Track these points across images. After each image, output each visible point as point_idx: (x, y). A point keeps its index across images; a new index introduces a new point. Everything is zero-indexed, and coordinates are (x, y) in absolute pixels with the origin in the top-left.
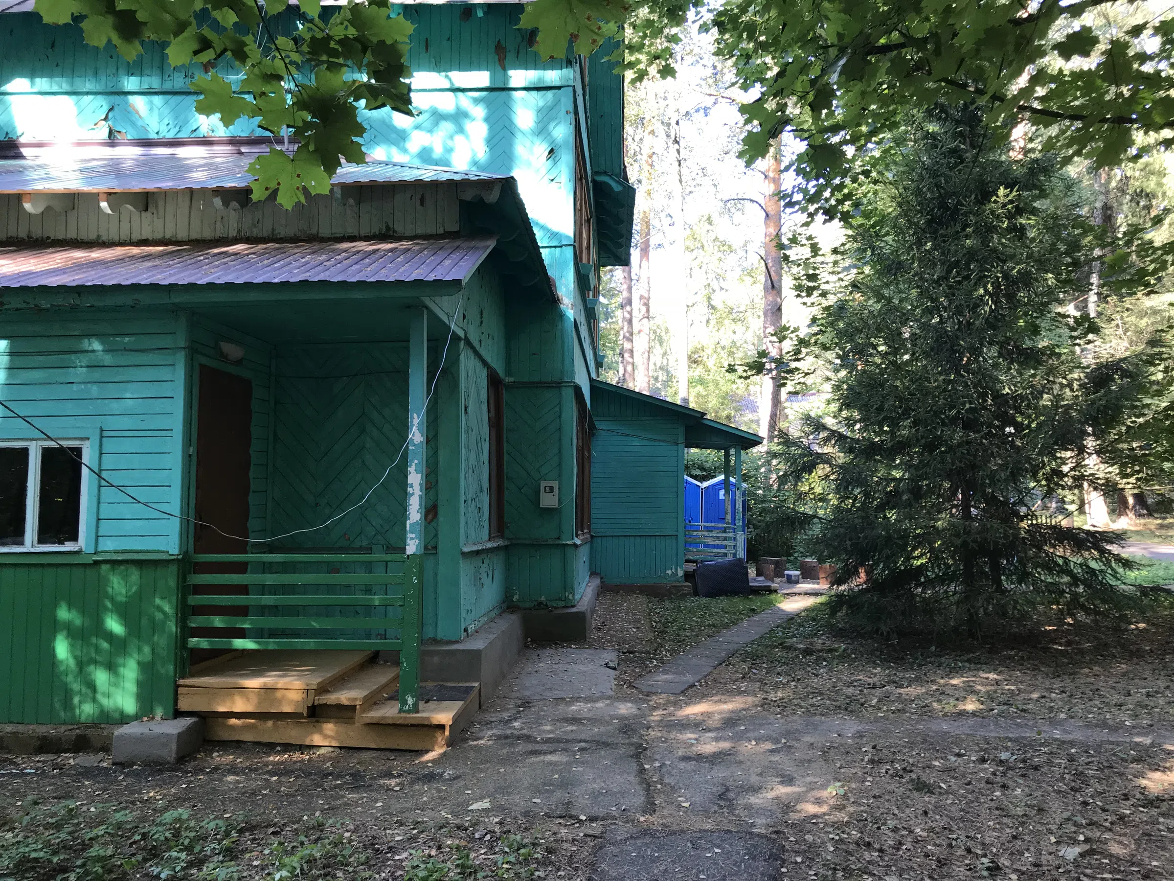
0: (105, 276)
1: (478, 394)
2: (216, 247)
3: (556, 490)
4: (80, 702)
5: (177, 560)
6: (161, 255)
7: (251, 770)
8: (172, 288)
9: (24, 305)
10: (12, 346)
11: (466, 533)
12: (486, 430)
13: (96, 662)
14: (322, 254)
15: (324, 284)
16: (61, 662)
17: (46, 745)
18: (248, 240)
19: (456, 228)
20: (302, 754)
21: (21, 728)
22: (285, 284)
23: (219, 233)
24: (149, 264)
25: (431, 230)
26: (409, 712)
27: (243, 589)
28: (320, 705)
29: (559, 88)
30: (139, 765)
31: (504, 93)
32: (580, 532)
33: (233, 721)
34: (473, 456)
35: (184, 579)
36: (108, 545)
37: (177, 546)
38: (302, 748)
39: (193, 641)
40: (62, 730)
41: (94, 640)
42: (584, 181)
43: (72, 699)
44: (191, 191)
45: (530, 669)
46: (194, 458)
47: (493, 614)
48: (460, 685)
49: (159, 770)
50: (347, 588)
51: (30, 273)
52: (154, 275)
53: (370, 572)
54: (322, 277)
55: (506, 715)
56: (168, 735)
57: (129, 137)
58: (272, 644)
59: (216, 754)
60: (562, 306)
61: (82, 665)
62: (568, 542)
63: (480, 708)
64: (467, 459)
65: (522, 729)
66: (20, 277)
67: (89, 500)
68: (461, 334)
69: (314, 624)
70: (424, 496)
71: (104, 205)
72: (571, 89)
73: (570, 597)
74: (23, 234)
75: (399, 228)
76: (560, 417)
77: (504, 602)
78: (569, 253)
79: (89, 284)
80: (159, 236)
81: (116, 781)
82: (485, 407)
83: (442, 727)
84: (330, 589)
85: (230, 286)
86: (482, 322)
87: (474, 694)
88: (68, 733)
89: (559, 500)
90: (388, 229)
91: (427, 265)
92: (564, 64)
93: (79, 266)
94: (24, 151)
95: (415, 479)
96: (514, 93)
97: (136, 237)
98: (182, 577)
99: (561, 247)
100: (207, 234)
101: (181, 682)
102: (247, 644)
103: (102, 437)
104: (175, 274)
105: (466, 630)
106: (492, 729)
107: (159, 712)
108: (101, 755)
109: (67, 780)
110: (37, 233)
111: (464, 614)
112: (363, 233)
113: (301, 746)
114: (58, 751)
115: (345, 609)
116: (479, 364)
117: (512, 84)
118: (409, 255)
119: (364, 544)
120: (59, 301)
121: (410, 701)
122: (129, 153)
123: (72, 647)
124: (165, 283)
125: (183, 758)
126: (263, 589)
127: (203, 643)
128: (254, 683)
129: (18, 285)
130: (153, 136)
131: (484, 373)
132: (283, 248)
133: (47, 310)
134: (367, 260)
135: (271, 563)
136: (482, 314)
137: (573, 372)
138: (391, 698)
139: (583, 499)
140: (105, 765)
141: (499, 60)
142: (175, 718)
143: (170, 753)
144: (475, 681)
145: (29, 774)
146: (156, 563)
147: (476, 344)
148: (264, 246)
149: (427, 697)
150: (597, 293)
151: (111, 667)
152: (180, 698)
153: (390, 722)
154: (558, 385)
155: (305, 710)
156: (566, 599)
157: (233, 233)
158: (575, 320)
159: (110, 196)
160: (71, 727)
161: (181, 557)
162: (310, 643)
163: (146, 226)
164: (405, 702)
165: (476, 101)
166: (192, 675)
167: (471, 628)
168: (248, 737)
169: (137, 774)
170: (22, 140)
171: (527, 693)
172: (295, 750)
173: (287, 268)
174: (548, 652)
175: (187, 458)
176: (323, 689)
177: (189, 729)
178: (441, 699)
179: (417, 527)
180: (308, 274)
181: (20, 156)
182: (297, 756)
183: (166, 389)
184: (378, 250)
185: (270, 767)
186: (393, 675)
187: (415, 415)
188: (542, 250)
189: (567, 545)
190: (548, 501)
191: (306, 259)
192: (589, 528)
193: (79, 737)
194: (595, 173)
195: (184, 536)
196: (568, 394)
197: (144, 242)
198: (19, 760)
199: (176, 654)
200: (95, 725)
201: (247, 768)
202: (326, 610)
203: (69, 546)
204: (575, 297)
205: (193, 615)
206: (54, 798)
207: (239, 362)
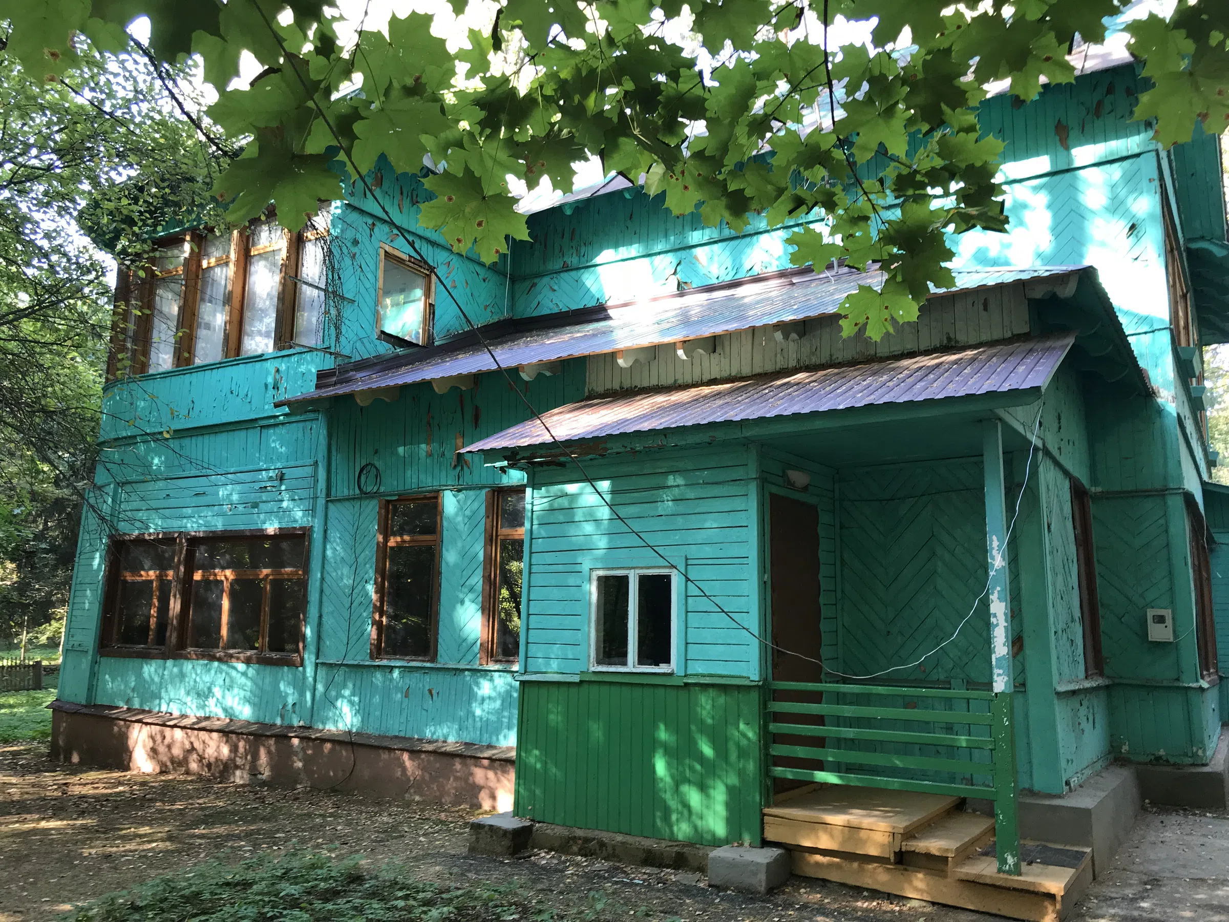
0: (686, 416)
1: (1061, 510)
2: (778, 379)
3: (1169, 621)
4: (677, 820)
5: (757, 686)
6: (730, 392)
7: (840, 913)
8: (744, 423)
9: (622, 450)
10: (613, 485)
11: (1058, 669)
12: (1072, 549)
13: (689, 782)
14: (883, 374)
15: (890, 406)
16: (661, 779)
17: (650, 859)
18: (808, 368)
19: (1026, 329)
20: (891, 903)
21: (629, 839)
22: (851, 409)
23: (780, 363)
24: (721, 402)
25: (997, 335)
26: (1009, 872)
27: (819, 720)
28: (908, 852)
29: (1138, 155)
30: (733, 891)
31: (1068, 175)
32: (1205, 673)
33: (819, 858)
34: (1060, 579)
35: (765, 707)
36: (698, 668)
37: (757, 672)
38: (890, 897)
39: (779, 771)
40: (663, 845)
41: (687, 761)
42: (1176, 253)
43: (670, 816)
44: (753, 329)
45: (1153, 839)
46: (769, 583)
47: (1098, 766)
48: (1067, 848)
49: (751, 898)
50: (925, 726)
51: (625, 421)
52: (726, 413)
53: (951, 709)
54: (886, 399)
55: (1129, 892)
56: (758, 863)
57: (694, 286)
58: (854, 779)
59: (802, 890)
60: (1159, 400)
61: (677, 784)
62: (1191, 685)
63: (1094, 879)
64: (1054, 585)
65: (1152, 911)
66: (619, 424)
67: (678, 626)
68: (1040, 445)
69: (897, 762)
70: (1010, 628)
71: (680, 353)
72: (1154, 153)
73: (1200, 753)
74: (616, 386)
75: (962, 338)
76: (1166, 531)
77: (1110, 753)
78: (1165, 337)
79: (673, 426)
80: (725, 374)
81: (713, 903)
82: (1069, 524)
83: (1051, 897)
84: (908, 724)
85: (796, 416)
86: (1060, 428)
87: (1087, 861)
88: (668, 849)
89: (1174, 631)
90: (949, 339)
91: (999, 373)
92: (1142, 128)
93: (663, 410)
94: (610, 312)
95: (998, 608)
96: (1081, 172)
97: (706, 377)
98: (764, 704)
99: (1153, 332)
100: (769, 368)
101: (766, 811)
102: (831, 778)
103: (687, 565)
104: (744, 410)
105: (1068, 783)
106: (1114, 907)
107: (747, 839)
108: (698, 875)
109: (670, 895)
110: (627, 384)
111: (1063, 763)
112: (922, 348)
113: (889, 894)
114: (661, 866)
115: (924, 748)
116: (1060, 475)
117: (1077, 164)
118: (976, 365)
119: (942, 677)
120: (649, 443)
121: (1011, 860)
122: (696, 301)
123: (669, 765)
124: (738, 418)
125: (773, 890)
126: (839, 721)
127: (788, 773)
128: (837, 819)
129: (618, 432)
130: (714, 281)
131: (1067, 484)
132: (843, 372)
133: (640, 452)
134: (931, 376)
135: (844, 694)
136: (1059, 419)
137: (1180, 478)
138: (985, 854)
139: (1205, 630)
140: (701, 885)
141: (1061, 140)
142: (762, 847)
143: (760, 881)
144: (1088, 846)
145: (637, 884)
146: (739, 688)
147: (1055, 452)
148: (825, 372)
149: (1029, 859)
150: (1201, 378)
151: (703, 788)
152: (767, 828)
153: (988, 881)
154: (1162, 493)
155: (892, 855)
156: (1195, 755)
157: (793, 363)
158: (1178, 415)
159: (686, 344)
160: (671, 844)
161: (761, 683)
162: (895, 783)
163: (715, 365)
164: (1005, 862)
165: (1036, 189)
166: (778, 805)
167: (1074, 781)
168: (834, 876)
169: (731, 900)
170: (609, 304)
171: (1155, 868)
172: (883, 899)
173: (851, 393)
174: (1174, 819)
175: (763, 584)
176: (909, 834)
177: (776, 860)
178: (1045, 862)
179: (1004, 662)
180: (872, 397)
181: (608, 318)
182: (887, 906)
183: (741, 519)
184: (941, 363)
185: (860, 913)
186: (984, 827)
187: (994, 538)
188: (1130, 339)
189: (1189, 688)
190: (1159, 633)
191: (868, 381)
192: (1216, 666)
193: (678, 853)
194: (1188, 240)
195: (763, 662)
196: (1176, 504)
197: (713, 382)
198: (628, 869)
199: (761, 782)
200: (690, 844)
201: (835, 910)
202: (905, 748)
203: (663, 668)
204: (1176, 388)
205: (774, 742)
206: (661, 912)
207: (805, 489)
